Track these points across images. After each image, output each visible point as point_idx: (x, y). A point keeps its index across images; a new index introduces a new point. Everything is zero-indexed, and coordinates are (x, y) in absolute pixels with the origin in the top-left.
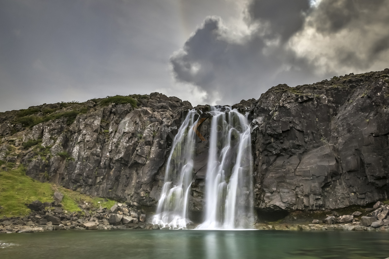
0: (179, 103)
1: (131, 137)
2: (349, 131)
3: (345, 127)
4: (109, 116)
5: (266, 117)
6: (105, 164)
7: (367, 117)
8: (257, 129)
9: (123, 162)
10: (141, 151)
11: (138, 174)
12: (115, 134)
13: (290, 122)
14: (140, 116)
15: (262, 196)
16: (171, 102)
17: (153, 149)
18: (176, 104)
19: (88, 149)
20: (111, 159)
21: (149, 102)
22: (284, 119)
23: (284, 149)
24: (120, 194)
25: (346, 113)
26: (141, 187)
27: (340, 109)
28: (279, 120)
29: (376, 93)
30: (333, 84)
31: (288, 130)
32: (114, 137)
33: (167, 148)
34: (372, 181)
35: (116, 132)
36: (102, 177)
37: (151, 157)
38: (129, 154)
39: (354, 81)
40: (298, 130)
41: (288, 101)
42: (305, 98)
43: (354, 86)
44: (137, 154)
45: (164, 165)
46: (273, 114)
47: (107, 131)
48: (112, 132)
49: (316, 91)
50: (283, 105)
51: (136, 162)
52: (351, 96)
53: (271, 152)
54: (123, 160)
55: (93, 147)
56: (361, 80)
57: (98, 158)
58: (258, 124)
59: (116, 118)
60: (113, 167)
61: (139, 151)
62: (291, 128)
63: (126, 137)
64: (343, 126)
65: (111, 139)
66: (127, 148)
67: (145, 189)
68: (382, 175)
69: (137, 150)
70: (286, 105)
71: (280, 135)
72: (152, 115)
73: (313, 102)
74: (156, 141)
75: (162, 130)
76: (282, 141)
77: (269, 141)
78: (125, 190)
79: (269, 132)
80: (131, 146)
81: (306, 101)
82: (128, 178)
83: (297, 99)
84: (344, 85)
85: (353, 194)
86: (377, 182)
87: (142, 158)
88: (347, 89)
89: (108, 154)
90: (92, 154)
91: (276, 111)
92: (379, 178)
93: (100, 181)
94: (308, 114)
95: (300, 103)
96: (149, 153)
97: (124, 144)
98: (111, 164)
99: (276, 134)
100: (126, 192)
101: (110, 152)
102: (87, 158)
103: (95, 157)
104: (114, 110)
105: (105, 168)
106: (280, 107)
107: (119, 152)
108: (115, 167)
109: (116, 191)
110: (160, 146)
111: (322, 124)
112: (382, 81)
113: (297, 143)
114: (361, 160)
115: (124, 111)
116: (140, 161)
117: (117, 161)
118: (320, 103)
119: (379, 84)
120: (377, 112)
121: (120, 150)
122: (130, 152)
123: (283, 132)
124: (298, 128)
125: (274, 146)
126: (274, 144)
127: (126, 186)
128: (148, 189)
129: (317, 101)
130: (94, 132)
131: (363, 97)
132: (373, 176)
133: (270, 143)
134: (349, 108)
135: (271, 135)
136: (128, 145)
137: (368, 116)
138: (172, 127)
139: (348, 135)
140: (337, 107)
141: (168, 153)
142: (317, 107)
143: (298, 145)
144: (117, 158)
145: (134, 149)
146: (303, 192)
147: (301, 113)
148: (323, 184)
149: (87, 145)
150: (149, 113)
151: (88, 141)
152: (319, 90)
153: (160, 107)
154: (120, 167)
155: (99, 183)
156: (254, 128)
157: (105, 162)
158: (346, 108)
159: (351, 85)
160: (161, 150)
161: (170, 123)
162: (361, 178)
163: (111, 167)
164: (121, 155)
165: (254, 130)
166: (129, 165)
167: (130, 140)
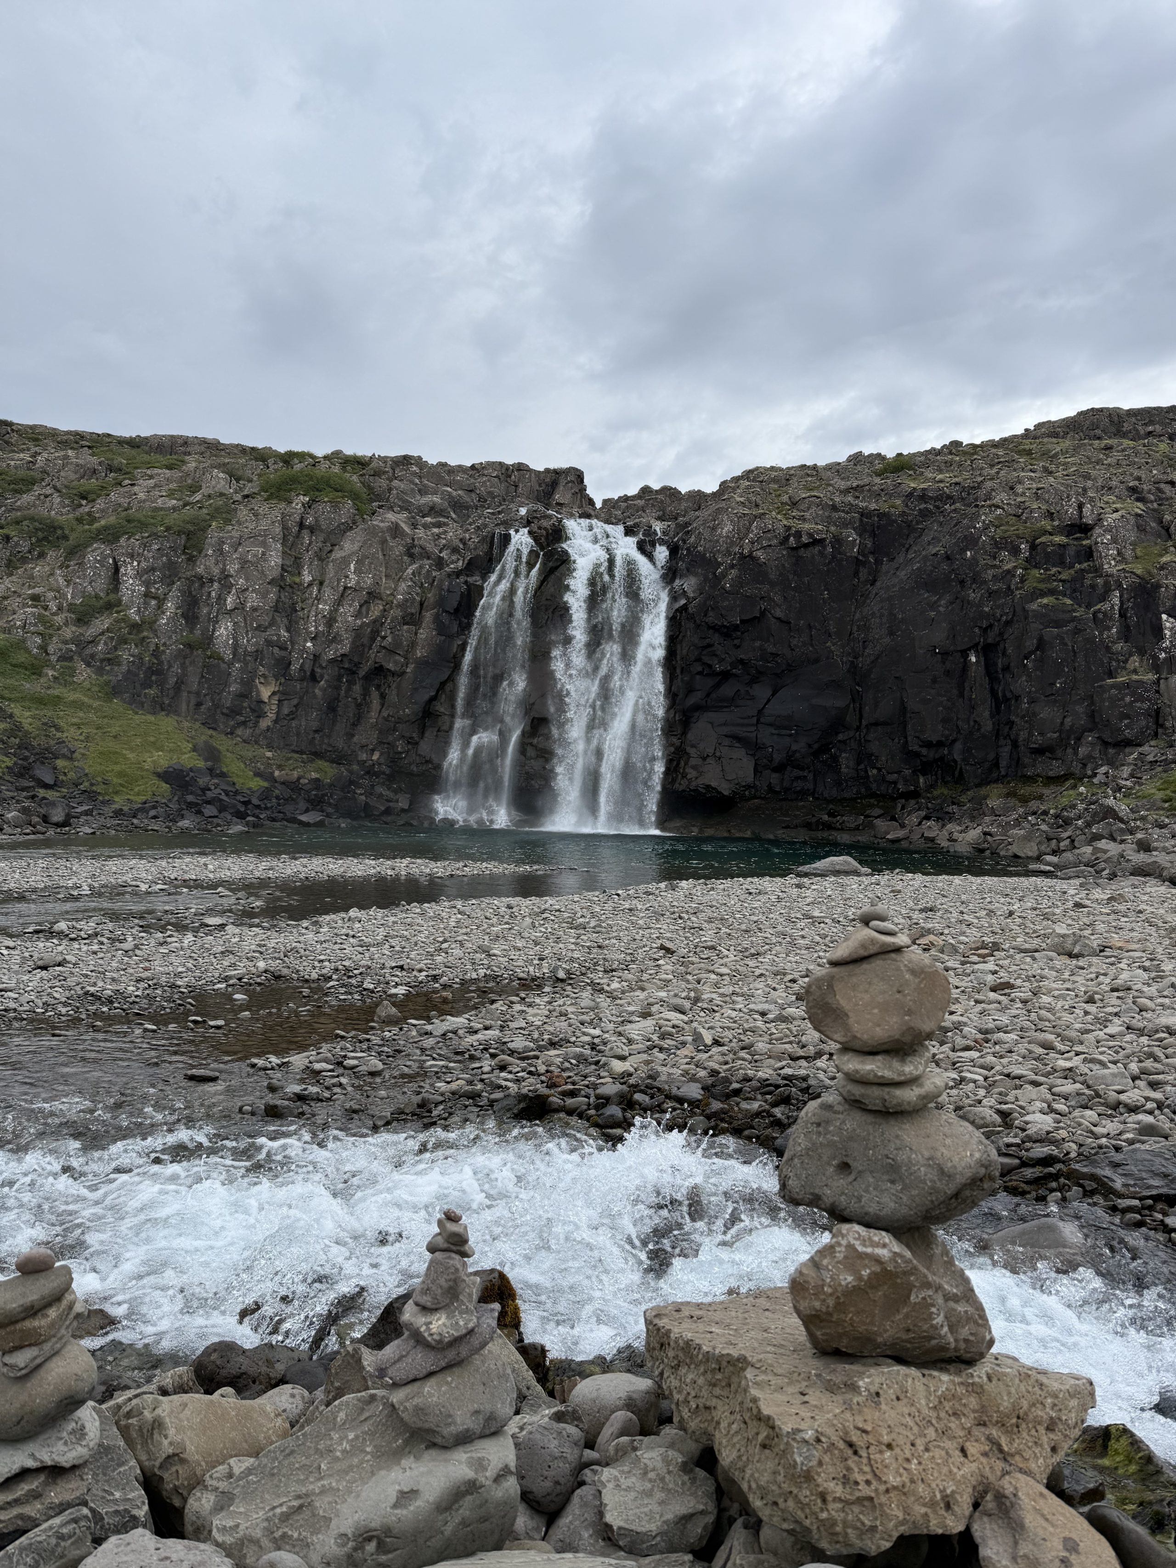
0: (473, 495)
1: (366, 602)
2: (891, 633)
3: (884, 620)
4: (298, 535)
5: (706, 579)
6: (302, 668)
7: (933, 606)
8: (684, 608)
9: (346, 666)
10: (393, 639)
11: (383, 696)
12: (319, 590)
13: (762, 598)
14: (384, 542)
15: (682, 763)
16: (454, 493)
17: (423, 634)
18: (466, 498)
19: (256, 629)
20: (316, 657)
21: (395, 492)
22: (748, 591)
23: (741, 661)
24: (340, 744)
25: (894, 586)
26: (395, 729)
27: (884, 568)
28: (738, 593)
29: (963, 551)
30: (883, 494)
31: (755, 618)
32: (318, 599)
33: (458, 634)
34: (916, 748)
35: (321, 583)
36: (295, 701)
37: (419, 655)
38: (363, 645)
39: (931, 498)
40: (779, 619)
41: (765, 543)
42: (805, 539)
43: (930, 512)
44: (384, 648)
45: (452, 678)
46: (724, 575)
47: (297, 580)
48: (310, 584)
49: (836, 515)
50: (751, 552)
51: (381, 666)
52: (916, 538)
53: (710, 666)
54: (345, 659)
55: (271, 624)
56: (949, 497)
57: (283, 653)
58: (688, 598)
59: (318, 542)
60: (322, 677)
61: (389, 639)
62: (763, 613)
63: (353, 601)
64: (882, 616)
65: (310, 601)
66: (358, 632)
67: (407, 734)
68: (934, 738)
69: (384, 638)
70: (759, 553)
71: (736, 628)
72: (413, 540)
73: (824, 547)
74: (428, 616)
75: (445, 587)
76: (737, 642)
77: (708, 641)
78: (353, 735)
79: (711, 618)
80: (367, 625)
81: (806, 546)
82: (359, 706)
83: (787, 538)
84: (907, 506)
85: (875, 771)
86: (924, 751)
87: (397, 657)
88: (910, 518)
89: (309, 644)
90: (269, 643)
91: (732, 566)
92: (929, 745)
93: (292, 713)
94: (806, 579)
95: (793, 549)
96: (413, 645)
97: (350, 619)
98: (318, 670)
99: (725, 626)
100: (355, 739)
101: (313, 639)
102: (258, 655)
103: (276, 650)
104: (309, 520)
105: (302, 680)
106: (743, 557)
107: (336, 639)
108: (326, 677)
109: (329, 736)
110: (441, 628)
111: (835, 605)
112: (984, 521)
113: (771, 649)
114: (902, 702)
115: (338, 526)
116: (391, 666)
117: (332, 661)
118: (840, 553)
119: (975, 528)
120: (957, 598)
121: (337, 634)
122: (365, 640)
123: (741, 621)
124: (778, 613)
125: (718, 653)
126: (720, 648)
127: (354, 725)
128: (414, 735)
129: (833, 547)
130: (269, 583)
131: (935, 555)
132: (918, 737)
133: (709, 646)
134: (902, 574)
135: (715, 628)
136: (359, 622)
137: (935, 602)
138: (467, 576)
139: (887, 640)
140: (878, 562)
141: (463, 648)
142: (830, 563)
143: (772, 654)
144: (331, 654)
145: (375, 634)
146: (770, 761)
147: (791, 577)
148: (816, 746)
149: (253, 619)
150: (403, 534)
151: (254, 609)
152: (843, 515)
153: (427, 509)
154: (339, 678)
155: (288, 715)
156: (677, 605)
157: (302, 665)
158: (897, 569)
159: (923, 506)
160: (443, 638)
161: (460, 563)
162: (896, 740)
163: (318, 675)
164: (345, 647)
165: (677, 610)
166: (362, 673)
167: (364, 609)
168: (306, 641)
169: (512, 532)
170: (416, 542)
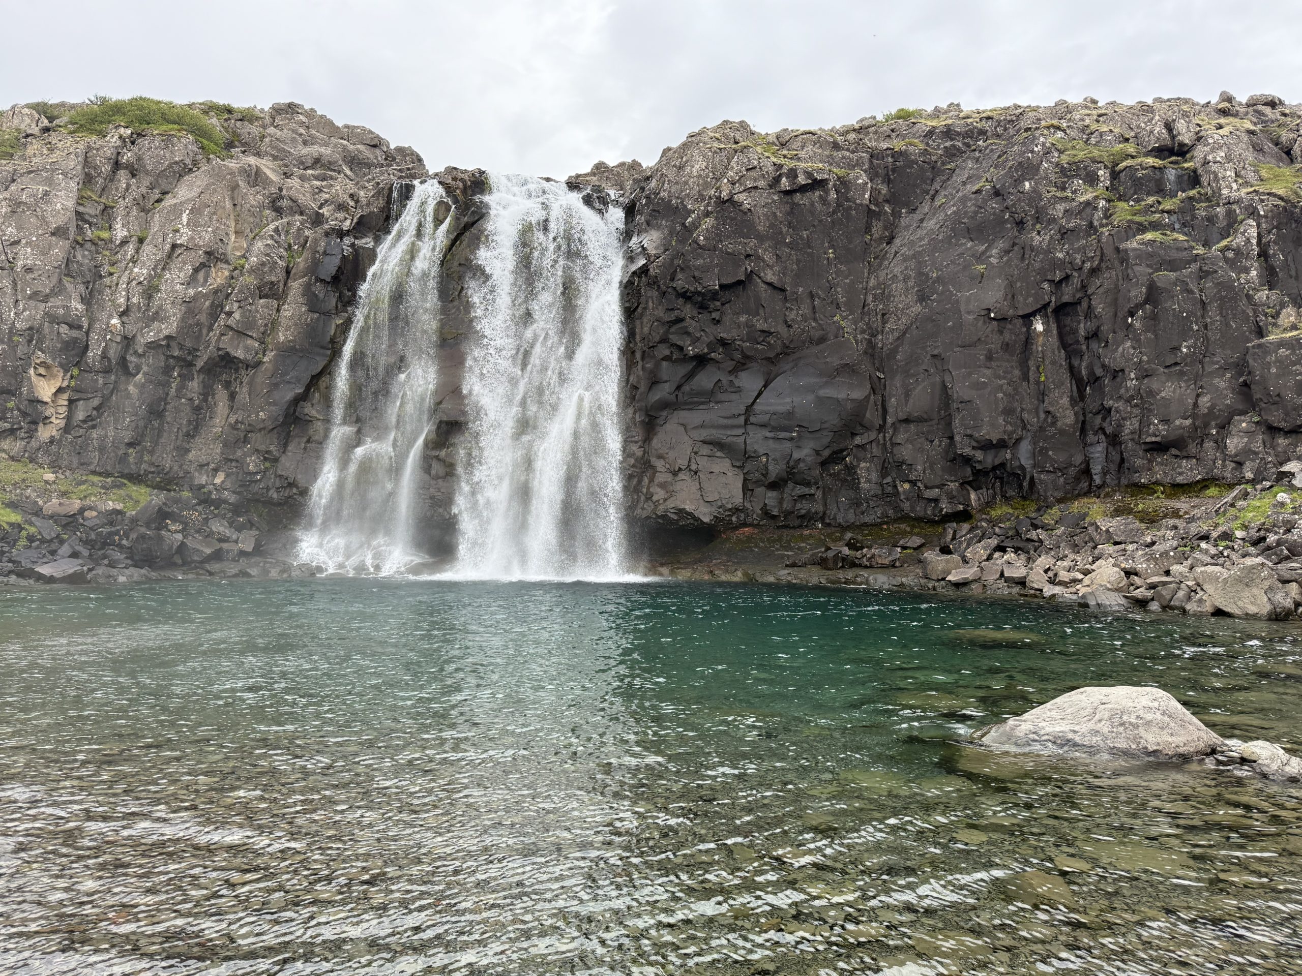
0: (378, 151)
1: (203, 265)
2: (922, 298)
3: (911, 283)
4: (112, 177)
5: (671, 233)
6: (104, 356)
7: (980, 258)
8: (644, 270)
9: (176, 353)
10: (243, 316)
11: (232, 396)
12: (137, 251)
13: (748, 256)
14: (234, 188)
15: (646, 480)
16: (351, 147)
17: (288, 311)
18: (367, 153)
19: (30, 297)
20: (128, 341)
21: (268, 139)
22: (729, 246)
23: (723, 343)
24: (167, 462)
25: (921, 239)
26: (246, 440)
27: (904, 222)
28: (715, 248)
29: (1019, 181)
30: (894, 135)
31: (740, 283)
32: (134, 261)
33: (337, 312)
34: (967, 451)
35: (141, 241)
36: (96, 402)
37: (282, 338)
38: (198, 324)
39: (959, 134)
40: (770, 284)
41: (749, 184)
42: (802, 180)
43: (959, 149)
44: (230, 328)
45: (328, 370)
46: (696, 225)
47: (105, 235)
48: (124, 242)
49: (839, 154)
50: (731, 196)
51: (228, 354)
52: (944, 182)
53: (681, 348)
54: (173, 344)
55: (54, 293)
56: (982, 132)
57: (75, 334)
58: (648, 257)
59: (140, 187)
60: (138, 369)
61: (237, 316)
62: (750, 275)
63: (184, 263)
64: (906, 279)
65: (123, 265)
66: (190, 306)
67: (263, 448)
68: (995, 437)
69: (229, 314)
70: (741, 197)
71: (714, 296)
72: (281, 190)
73: (827, 192)
74: (296, 286)
75: (321, 249)
76: (715, 315)
77: (676, 313)
78: (188, 451)
79: (681, 283)
80: (206, 296)
81: (803, 189)
82: (197, 409)
83: (777, 180)
84: (927, 144)
85: (907, 486)
86: (979, 455)
87: (250, 342)
88: (934, 158)
89: (115, 321)
90: (54, 319)
91: (707, 214)
92: (986, 446)
93: (89, 418)
94: (805, 234)
95: (787, 193)
96: (273, 325)
97: (178, 287)
98: (132, 359)
99: (699, 293)
100: (191, 455)
101: (122, 314)
102: (33, 334)
103: (64, 329)
104: (127, 156)
105: (107, 371)
106: (721, 202)
107: (157, 316)
108: (145, 368)
109: (152, 452)
110: (313, 304)
111: (843, 268)
112: (1043, 144)
113: (760, 325)
114: (944, 387)
115: (170, 166)
116: (239, 353)
117: (152, 346)
118: (848, 200)
119: (1032, 152)
120: (1014, 244)
121: (160, 307)
122: (203, 318)
123: (721, 286)
124: (770, 276)
125: (691, 330)
126: (694, 324)
127: (190, 436)
128: (272, 448)
129: (837, 192)
130: (53, 234)
131: (978, 192)
132: (970, 436)
133: (679, 320)
134: (931, 224)
135: (685, 296)
136: (191, 292)
137: (984, 253)
138: (356, 238)
139: (917, 308)
140: (896, 215)
141: (344, 329)
142: (834, 212)
143: (763, 331)
144: (151, 336)
145: (216, 310)
146: (765, 475)
147: (785, 230)
148: (826, 453)
149: (26, 284)
150: (267, 182)
151: (29, 270)
152: (848, 154)
153: (309, 162)
154: (167, 370)
155: (84, 421)
156: (634, 267)
157: (105, 352)
158: (922, 221)
159: (948, 144)
160: (316, 315)
161: (348, 223)
162: (936, 442)
163: (131, 367)
164: (169, 327)
165: (634, 273)
166: (200, 363)
167: (201, 276)
168: (111, 316)
169: (416, 182)
170: (284, 192)
